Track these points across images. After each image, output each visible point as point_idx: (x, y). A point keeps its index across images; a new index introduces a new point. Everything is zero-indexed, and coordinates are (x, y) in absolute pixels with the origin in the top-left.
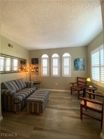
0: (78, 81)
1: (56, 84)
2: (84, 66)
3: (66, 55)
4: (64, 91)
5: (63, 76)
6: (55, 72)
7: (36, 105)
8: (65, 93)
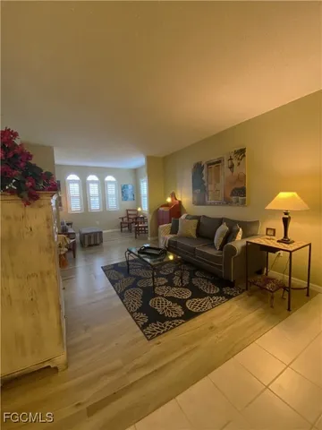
0: (128, 215)
2: (134, 195)
3: (109, 178)
4: (110, 231)
5: (107, 210)
6: (95, 205)
7: (90, 237)
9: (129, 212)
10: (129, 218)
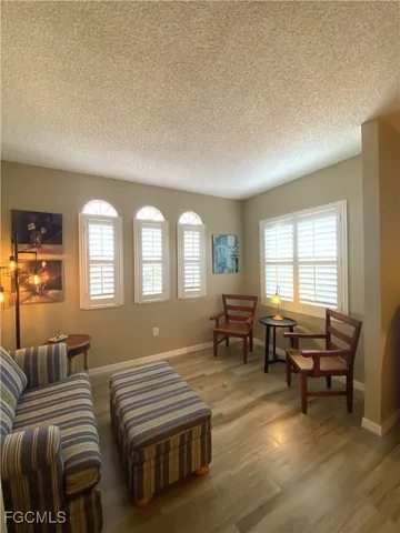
0: (227, 308)
1: (156, 331)
2: (237, 260)
5: (180, 296)
8: (191, 355)
9: (229, 302)
10: (227, 317)
